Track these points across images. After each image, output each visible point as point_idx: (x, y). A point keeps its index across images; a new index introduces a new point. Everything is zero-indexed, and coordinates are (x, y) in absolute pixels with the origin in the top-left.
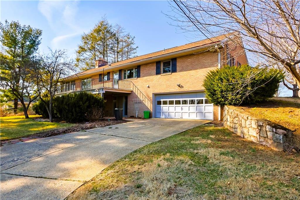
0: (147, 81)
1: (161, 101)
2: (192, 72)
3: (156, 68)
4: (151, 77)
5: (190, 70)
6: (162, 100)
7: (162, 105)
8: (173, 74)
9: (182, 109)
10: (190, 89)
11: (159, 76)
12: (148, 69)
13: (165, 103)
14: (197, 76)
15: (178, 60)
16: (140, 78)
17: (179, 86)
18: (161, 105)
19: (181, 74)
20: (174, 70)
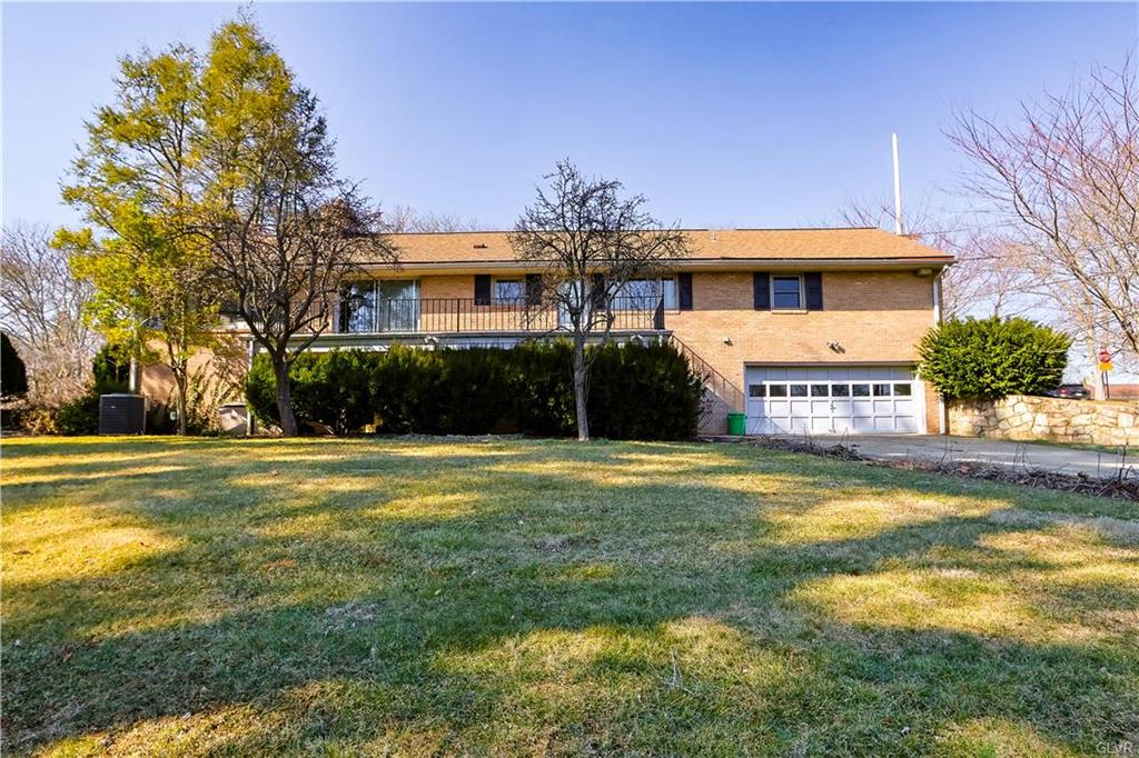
0: (718, 324)
1: (765, 386)
2: (869, 316)
3: (752, 289)
4: (737, 314)
5: (860, 310)
6: (768, 384)
7: (768, 398)
8: (812, 313)
9: (833, 408)
10: (866, 359)
11: (765, 314)
12: (724, 289)
13: (778, 391)
14: (882, 326)
15: (826, 280)
16: (691, 312)
17: (832, 347)
18: (765, 398)
19: (836, 317)
20: (815, 304)
